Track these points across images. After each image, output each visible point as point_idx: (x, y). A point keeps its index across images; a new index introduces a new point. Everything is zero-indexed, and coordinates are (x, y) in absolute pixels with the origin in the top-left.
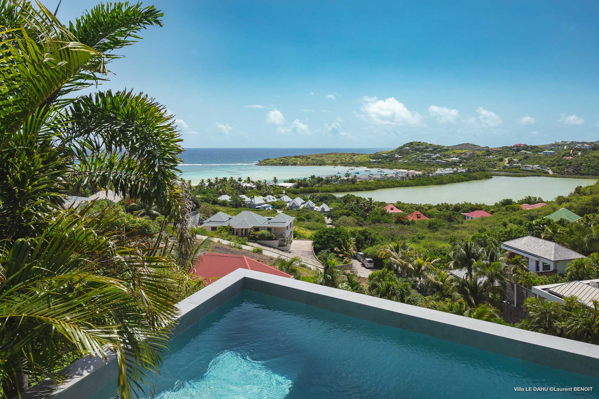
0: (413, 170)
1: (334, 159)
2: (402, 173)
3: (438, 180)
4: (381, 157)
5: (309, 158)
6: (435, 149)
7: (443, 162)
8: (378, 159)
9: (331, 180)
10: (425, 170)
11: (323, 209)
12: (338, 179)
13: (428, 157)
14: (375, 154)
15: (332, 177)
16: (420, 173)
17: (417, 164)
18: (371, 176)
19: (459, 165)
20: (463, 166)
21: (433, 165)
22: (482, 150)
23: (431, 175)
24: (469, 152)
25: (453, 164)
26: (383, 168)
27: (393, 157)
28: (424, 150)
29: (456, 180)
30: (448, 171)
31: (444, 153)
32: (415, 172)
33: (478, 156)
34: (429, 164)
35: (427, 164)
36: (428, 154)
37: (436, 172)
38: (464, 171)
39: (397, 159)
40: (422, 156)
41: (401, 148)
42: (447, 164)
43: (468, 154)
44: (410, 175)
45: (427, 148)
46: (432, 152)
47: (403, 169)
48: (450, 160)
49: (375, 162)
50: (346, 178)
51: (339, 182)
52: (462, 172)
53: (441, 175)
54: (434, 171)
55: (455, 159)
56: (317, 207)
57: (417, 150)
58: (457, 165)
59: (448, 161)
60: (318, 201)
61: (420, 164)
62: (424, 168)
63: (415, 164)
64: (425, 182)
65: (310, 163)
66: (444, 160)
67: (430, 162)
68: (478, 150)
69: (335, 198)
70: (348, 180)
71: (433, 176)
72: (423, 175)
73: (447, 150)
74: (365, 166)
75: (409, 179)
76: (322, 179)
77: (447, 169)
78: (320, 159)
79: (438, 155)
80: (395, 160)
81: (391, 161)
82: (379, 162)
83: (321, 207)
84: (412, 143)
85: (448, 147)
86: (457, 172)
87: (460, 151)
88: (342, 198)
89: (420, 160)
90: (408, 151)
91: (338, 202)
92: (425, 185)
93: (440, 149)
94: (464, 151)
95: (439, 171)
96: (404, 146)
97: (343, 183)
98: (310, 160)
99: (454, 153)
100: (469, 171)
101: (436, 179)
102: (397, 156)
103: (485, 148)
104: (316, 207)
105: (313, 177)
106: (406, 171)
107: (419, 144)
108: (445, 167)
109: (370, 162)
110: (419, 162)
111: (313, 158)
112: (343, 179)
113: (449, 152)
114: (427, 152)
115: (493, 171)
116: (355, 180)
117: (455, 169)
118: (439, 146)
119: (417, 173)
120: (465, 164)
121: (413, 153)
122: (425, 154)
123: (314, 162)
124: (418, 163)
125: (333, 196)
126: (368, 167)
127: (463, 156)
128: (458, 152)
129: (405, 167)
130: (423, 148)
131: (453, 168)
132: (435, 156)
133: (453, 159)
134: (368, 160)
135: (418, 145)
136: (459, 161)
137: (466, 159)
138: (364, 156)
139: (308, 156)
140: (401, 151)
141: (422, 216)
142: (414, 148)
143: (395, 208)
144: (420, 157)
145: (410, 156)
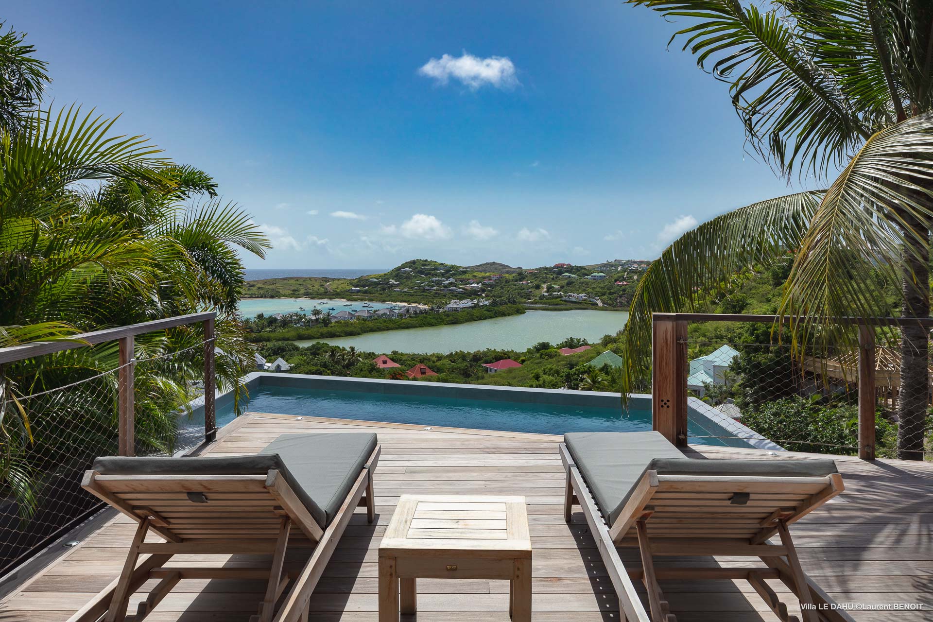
0: (415, 302)
1: (295, 288)
2: (401, 308)
3: (451, 318)
4: (368, 283)
5: (253, 286)
6: (448, 271)
7: (459, 290)
8: (364, 286)
9: (291, 321)
10: (433, 302)
11: (278, 366)
12: (301, 318)
13: (438, 283)
14: (360, 280)
15: (291, 317)
16: (426, 307)
17: (422, 294)
18: (353, 313)
19: (481, 295)
20: (486, 296)
21: (445, 296)
22: (513, 272)
23: (441, 310)
24: (495, 276)
25: (473, 294)
26: (371, 300)
27: (387, 284)
28: (433, 272)
29: (477, 317)
30: (466, 303)
31: (460, 277)
32: (419, 306)
33: (507, 281)
34: (439, 294)
35: (436, 293)
36: (437, 279)
37: (448, 306)
38: (487, 303)
39: (392, 286)
40: (429, 282)
41: (399, 269)
42: (464, 294)
43: (494, 278)
44: (412, 311)
45: (436, 269)
46: (443, 275)
47: (401, 302)
48: (469, 287)
49: (358, 291)
50: (313, 318)
51: (302, 324)
52: (486, 305)
53: (456, 310)
54: (446, 304)
55: (476, 285)
56: (269, 365)
58: (479, 295)
59: (466, 290)
60: (269, 355)
61: (425, 294)
62: (432, 300)
63: (419, 293)
64: (433, 320)
65: (255, 294)
66: (460, 288)
67: (441, 290)
68: (507, 272)
69: (297, 349)
70: (317, 320)
71: (444, 312)
72: (431, 310)
73: (464, 272)
74: (343, 298)
75: (410, 317)
76: (276, 320)
77: (464, 301)
78: (271, 287)
79: (452, 280)
80: (389, 287)
81: (384, 289)
82: (366, 292)
83: (276, 363)
84: (414, 262)
85: (466, 268)
86: (479, 305)
87: (483, 274)
88: (308, 349)
89: (427, 288)
90: (409, 273)
91: (301, 355)
92: (433, 326)
93: (455, 271)
94: (488, 274)
95: (453, 304)
96: (403, 266)
97: (309, 326)
98: (254, 289)
99: (475, 276)
100: (494, 304)
101: (448, 316)
102: (392, 282)
103: (517, 270)
104: (267, 364)
105: (260, 316)
106: (405, 304)
107: (425, 263)
108: (461, 299)
109: (351, 292)
110: (424, 290)
111: (259, 285)
112: (310, 319)
113: (467, 276)
114: (436, 275)
115: (526, 303)
116: (329, 320)
117: (476, 301)
118: (453, 267)
119: (422, 307)
120: (489, 293)
121: (415, 277)
122: (434, 279)
123: (262, 292)
124: (423, 292)
125: (294, 346)
126: (349, 300)
127: (487, 281)
128: (480, 276)
129: (404, 299)
130: (431, 270)
131: (472, 300)
132: (447, 282)
133: (473, 285)
134: (348, 288)
135: (424, 265)
136: (481, 288)
137: (491, 286)
138: (341, 282)
139: (252, 283)
140: (397, 273)
141: (428, 370)
142: (417, 270)
143: (389, 361)
144: (426, 283)
145: (411, 282)
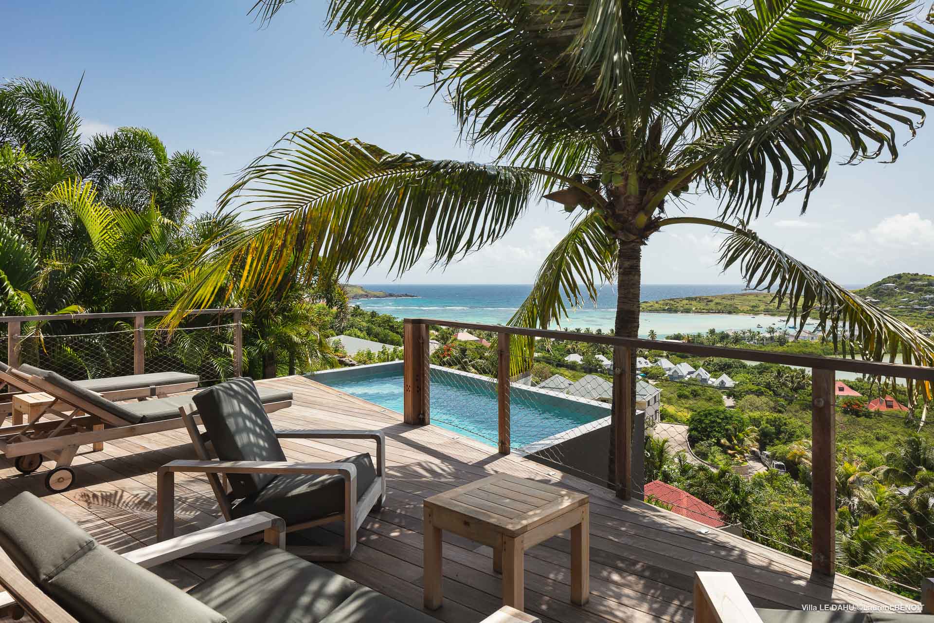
1: (754, 304)
5: (711, 301)
9: (743, 338)
10: (923, 324)
11: (722, 382)
12: (754, 336)
13: (932, 302)
15: (744, 333)
17: (909, 314)
28: (925, 288)
34: (933, 315)
35: (930, 314)
36: (932, 296)
40: (920, 300)
41: (879, 284)
45: (930, 284)
50: (768, 335)
51: (756, 341)
56: (714, 380)
57: (910, 288)
60: (715, 371)
61: (914, 314)
62: (922, 322)
63: (905, 314)
65: (712, 310)
69: (744, 367)
70: (772, 338)
76: (727, 336)
78: (729, 302)
83: (720, 380)
84: (899, 277)
88: (755, 368)
89: (918, 307)
90: (892, 290)
91: (748, 373)
96: (885, 281)
97: (763, 344)
98: (712, 305)
102: (869, 299)
104: (711, 379)
105: (712, 332)
107: (915, 277)
110: (913, 310)
111: (717, 301)
112: (764, 337)
114: (930, 292)
116: (784, 339)
121: (901, 294)
122: (928, 296)
123: (720, 307)
124: (911, 312)
125: (742, 363)
130: (923, 285)
135: (913, 280)
139: (710, 299)
140: (878, 289)
141: (895, 403)
142: (904, 286)
143: (846, 387)
144: (916, 301)
145: (896, 300)
